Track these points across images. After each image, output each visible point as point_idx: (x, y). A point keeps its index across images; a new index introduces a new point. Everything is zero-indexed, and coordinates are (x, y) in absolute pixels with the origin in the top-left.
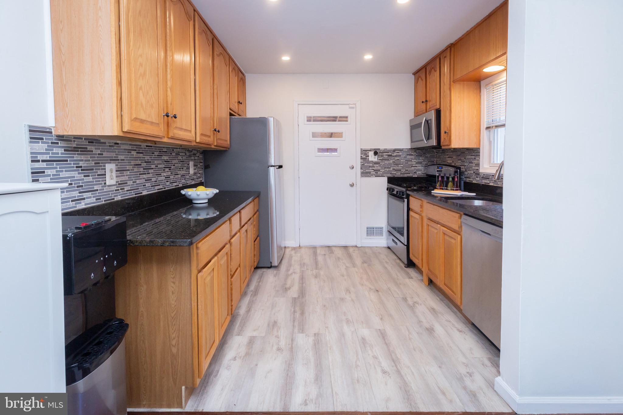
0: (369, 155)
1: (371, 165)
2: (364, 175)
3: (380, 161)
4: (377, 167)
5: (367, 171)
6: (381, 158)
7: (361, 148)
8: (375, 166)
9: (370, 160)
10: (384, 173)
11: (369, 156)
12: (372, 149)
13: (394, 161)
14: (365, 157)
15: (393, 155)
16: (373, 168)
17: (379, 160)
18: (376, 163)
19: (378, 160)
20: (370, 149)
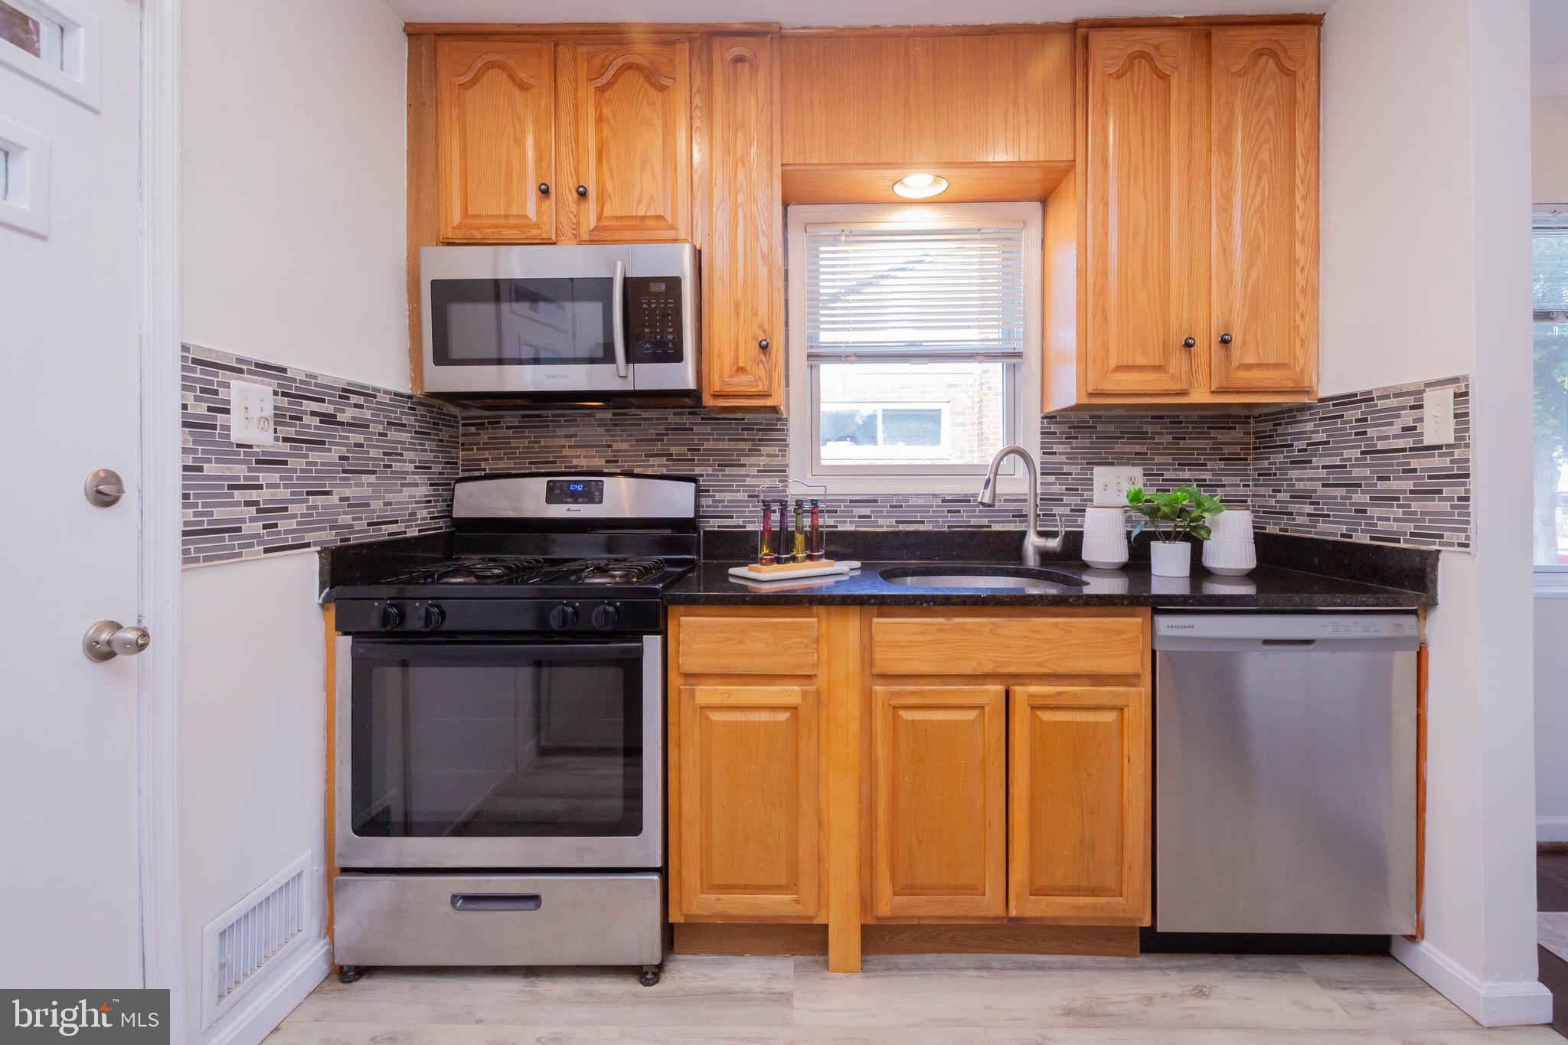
0: (228, 402)
1: (241, 471)
2: (197, 550)
3: (286, 447)
4: (273, 488)
5: (219, 513)
6: (291, 432)
7: (187, 341)
8: (264, 478)
9: (235, 438)
10: (308, 523)
11: (232, 407)
12: (248, 362)
13: (344, 453)
14: (202, 409)
15: (340, 417)
16: (254, 495)
17: (285, 440)
18: (269, 461)
19: (276, 439)
20: (239, 360)
